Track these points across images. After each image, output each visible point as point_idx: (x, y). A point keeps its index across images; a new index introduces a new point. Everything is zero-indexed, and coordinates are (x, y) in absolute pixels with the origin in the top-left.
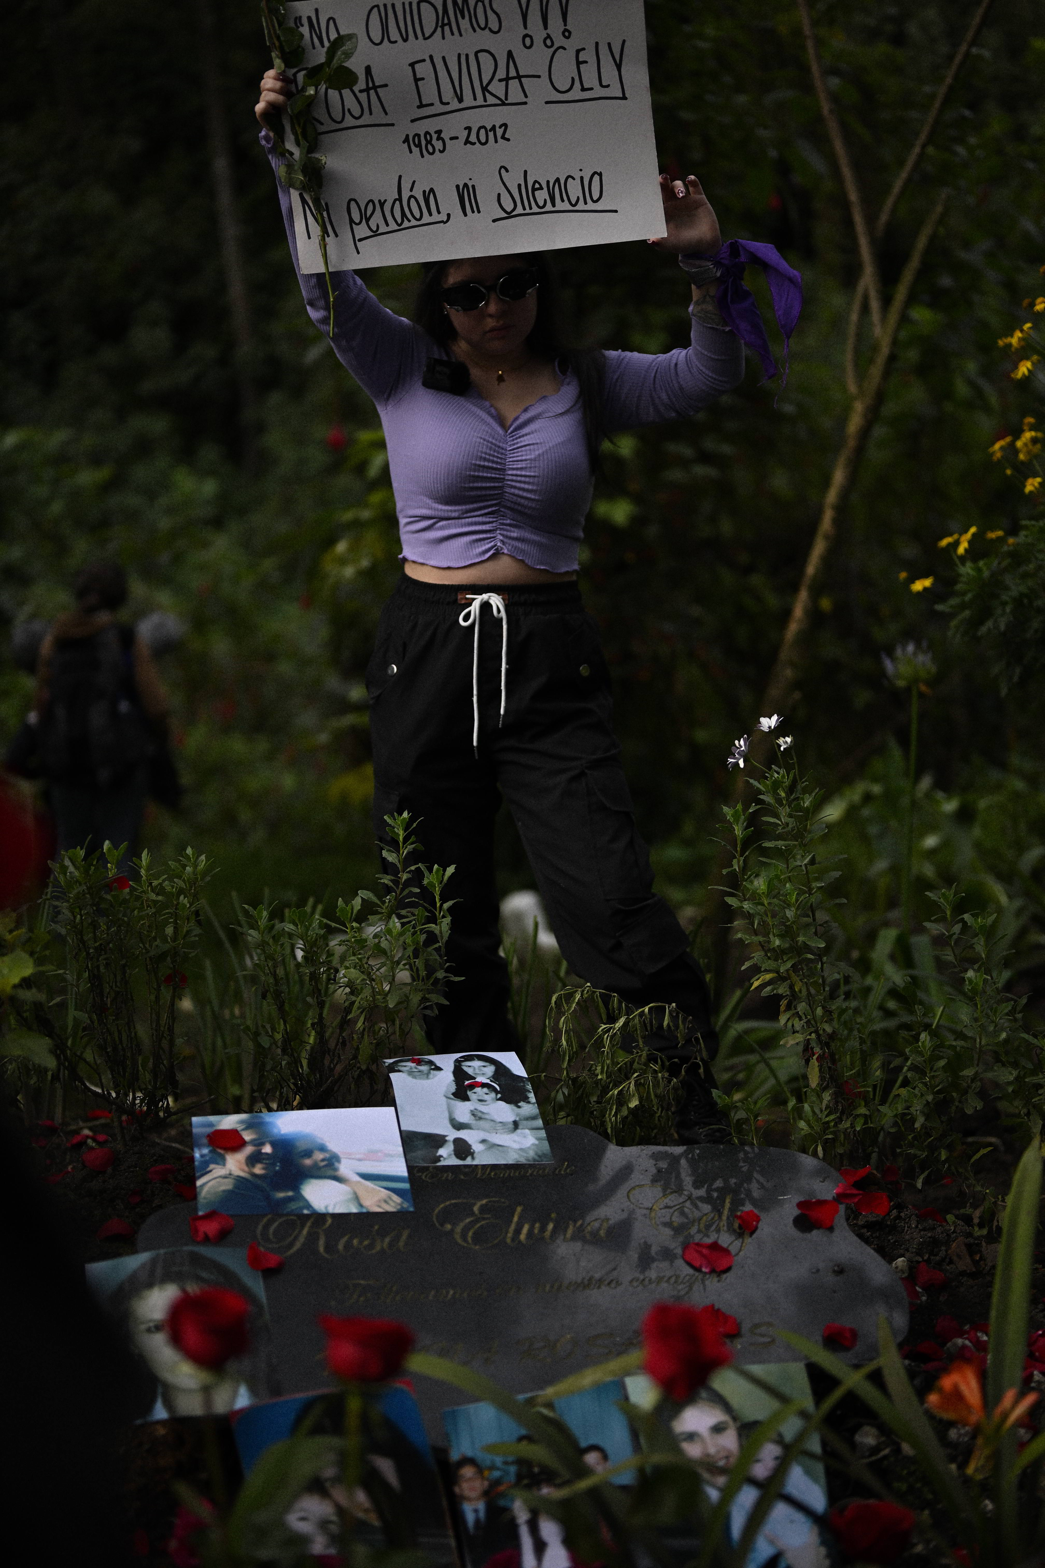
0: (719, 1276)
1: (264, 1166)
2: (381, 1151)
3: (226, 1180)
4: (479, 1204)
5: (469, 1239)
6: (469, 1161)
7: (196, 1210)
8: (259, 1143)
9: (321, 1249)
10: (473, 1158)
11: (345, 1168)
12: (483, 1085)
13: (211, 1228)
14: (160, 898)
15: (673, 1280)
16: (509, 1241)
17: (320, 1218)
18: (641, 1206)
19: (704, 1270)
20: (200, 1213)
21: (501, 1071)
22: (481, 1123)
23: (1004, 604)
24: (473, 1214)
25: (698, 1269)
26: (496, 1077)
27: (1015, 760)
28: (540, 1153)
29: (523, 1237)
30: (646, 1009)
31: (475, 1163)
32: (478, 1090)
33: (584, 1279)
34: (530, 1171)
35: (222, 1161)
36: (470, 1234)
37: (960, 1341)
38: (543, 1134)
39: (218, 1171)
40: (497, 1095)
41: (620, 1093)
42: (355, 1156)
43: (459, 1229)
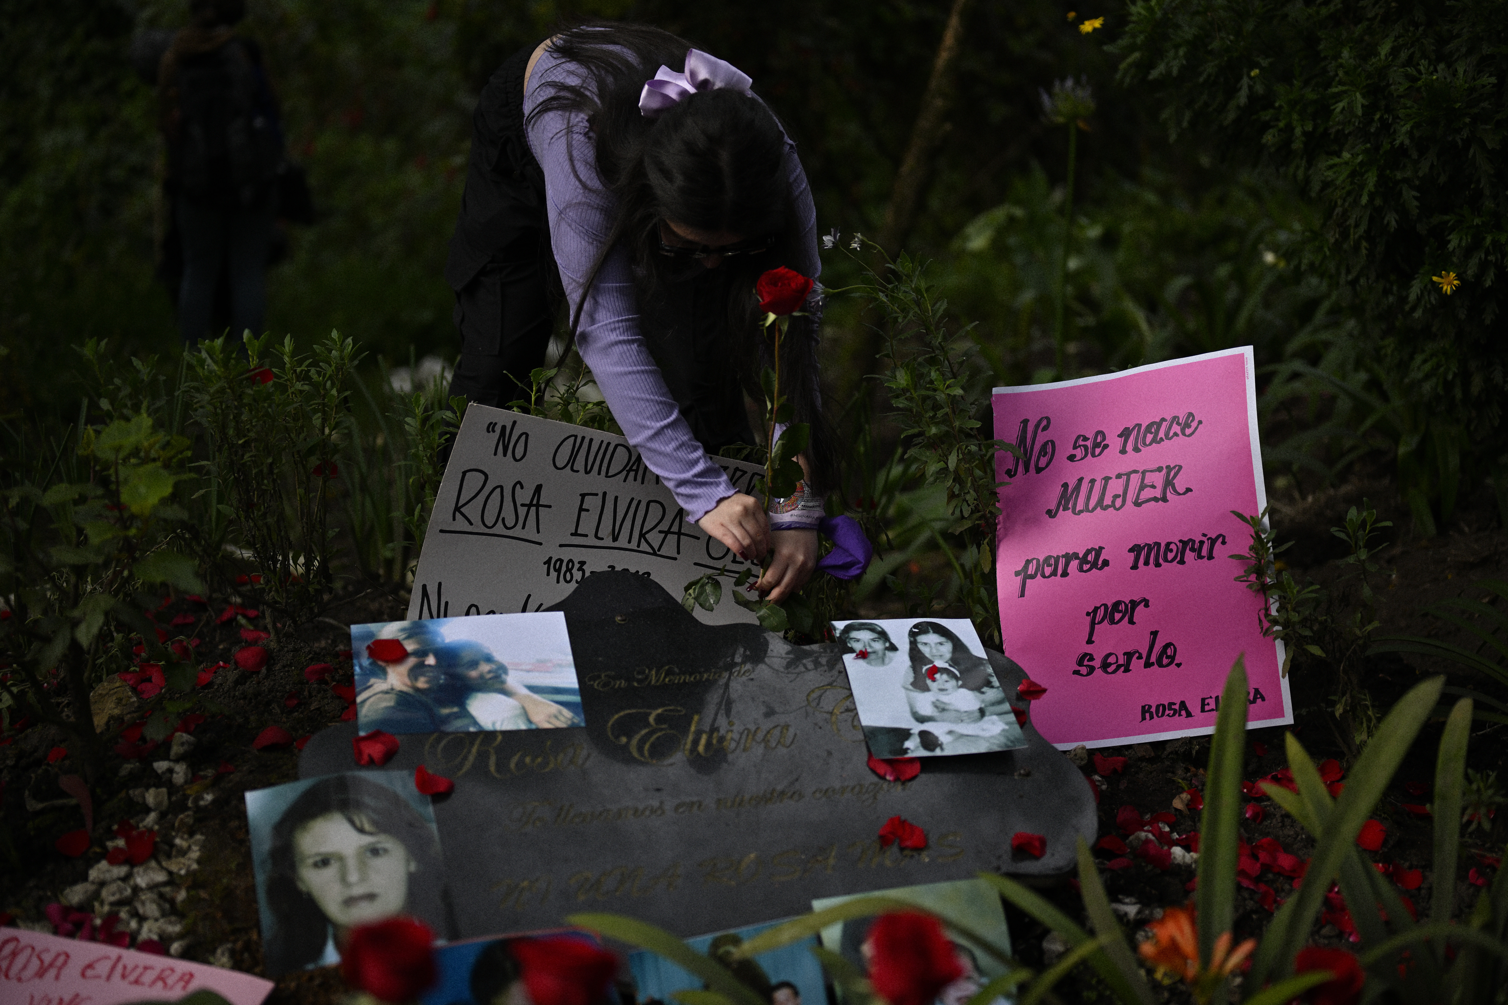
0: (903, 783)
1: (427, 679)
2: (551, 661)
3: (387, 696)
4: (654, 713)
5: (646, 753)
6: (937, 752)
7: (356, 729)
8: (422, 654)
9: (492, 768)
10: (942, 749)
11: (512, 680)
12: (942, 671)
13: (375, 750)
14: (306, 388)
15: (857, 789)
17: (490, 735)
18: (822, 710)
19: (888, 778)
20: (362, 734)
22: (945, 715)
23: (1177, 47)
24: (648, 725)
25: (882, 778)
27: (1147, 172)
28: (1012, 738)
29: (701, 748)
31: (944, 754)
32: (937, 676)
33: (765, 791)
34: (705, 676)
35: (383, 673)
36: (647, 747)
37: (1143, 835)
38: (1012, 718)
39: (379, 685)
40: (958, 682)
42: (524, 667)
43: (635, 741)
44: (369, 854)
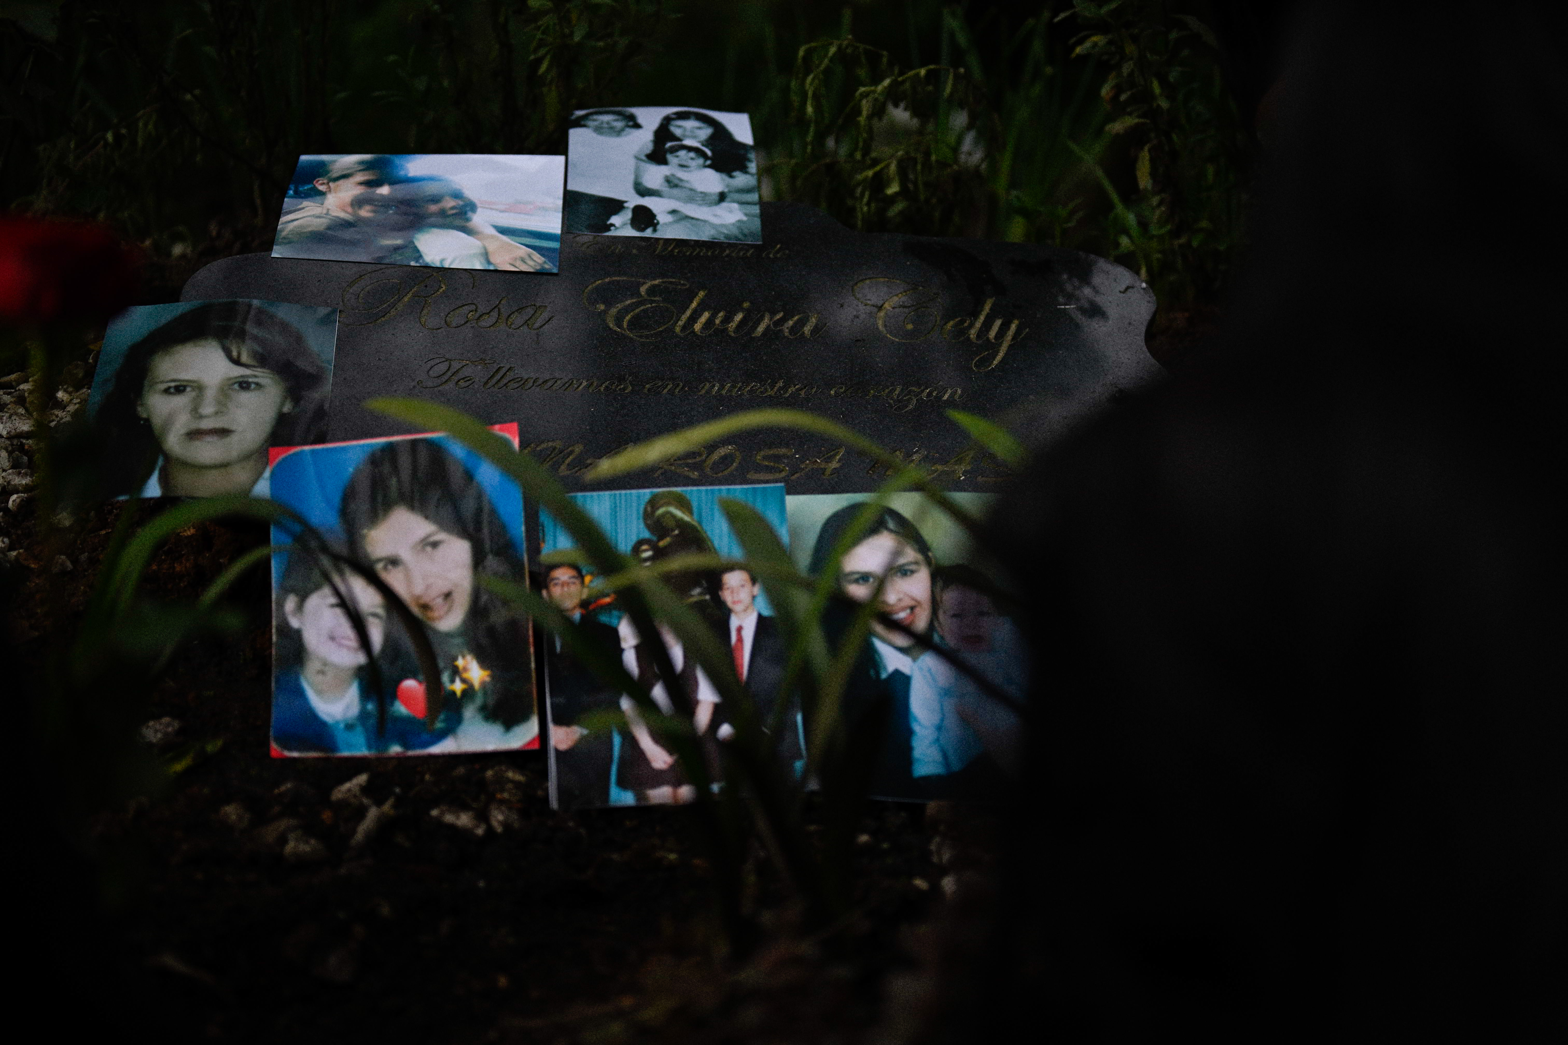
1: (374, 208)
2: (534, 203)
3: (320, 220)
4: (649, 284)
5: (625, 325)
6: (648, 233)
8: (374, 181)
10: (655, 230)
12: (690, 149)
16: (678, 329)
18: (869, 302)
20: (275, 255)
21: (720, 134)
22: (675, 191)
24: (639, 294)
26: (710, 142)
28: (746, 231)
29: (698, 327)
30: (923, 72)
31: (657, 235)
32: (682, 153)
34: (727, 252)
35: (320, 196)
36: (628, 318)
38: (756, 210)
39: (312, 208)
40: (705, 161)
41: (876, 175)
42: (497, 207)
43: (614, 311)
44: (236, 386)
